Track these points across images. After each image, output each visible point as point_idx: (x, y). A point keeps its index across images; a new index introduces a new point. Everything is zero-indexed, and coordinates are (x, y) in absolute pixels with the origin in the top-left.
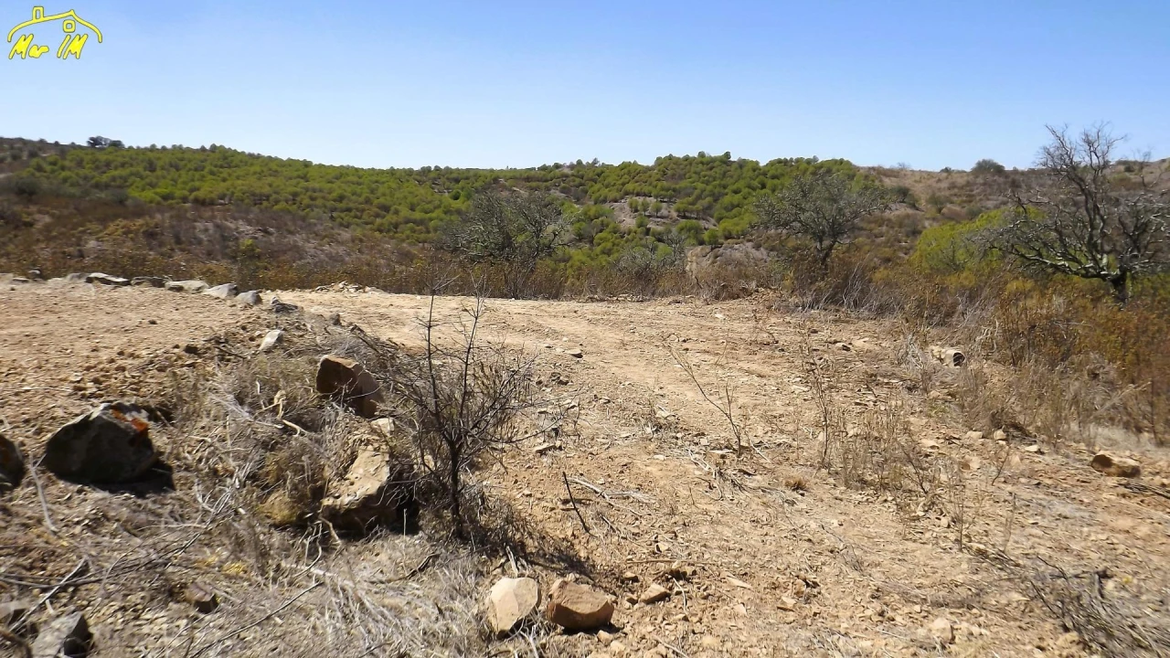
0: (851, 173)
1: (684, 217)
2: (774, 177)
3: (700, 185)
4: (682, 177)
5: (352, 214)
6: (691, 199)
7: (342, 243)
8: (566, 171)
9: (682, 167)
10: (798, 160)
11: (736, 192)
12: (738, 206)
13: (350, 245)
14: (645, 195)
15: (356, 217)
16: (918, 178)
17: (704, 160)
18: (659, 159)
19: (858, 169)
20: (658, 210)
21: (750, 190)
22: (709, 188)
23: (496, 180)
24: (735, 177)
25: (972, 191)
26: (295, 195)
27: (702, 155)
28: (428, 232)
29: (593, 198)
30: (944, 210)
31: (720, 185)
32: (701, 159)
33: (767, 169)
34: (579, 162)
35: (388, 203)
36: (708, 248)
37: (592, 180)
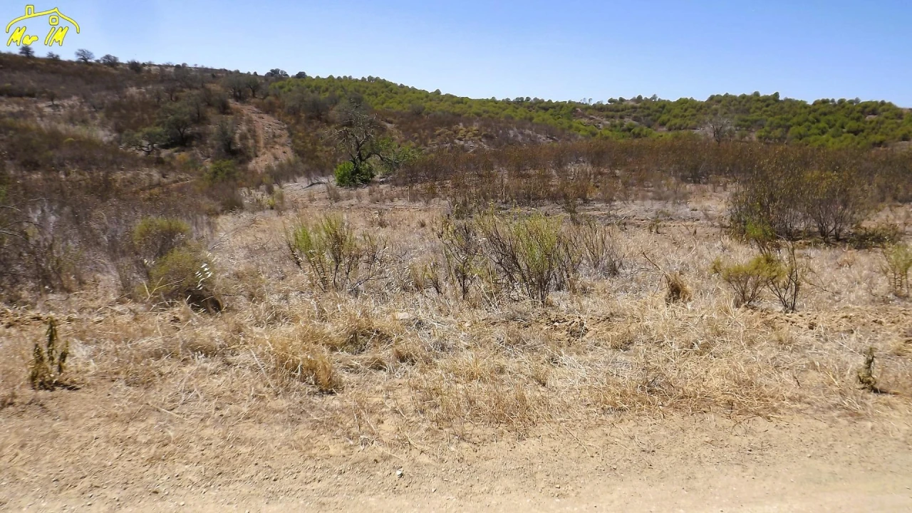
2: (824, 114)
9: (742, 103)
10: (841, 101)
11: (799, 124)
12: (805, 136)
17: (760, 98)
18: (711, 97)
21: (809, 124)
23: (574, 109)
24: (792, 113)
29: (668, 125)
31: (782, 119)
32: (756, 98)
34: (640, 97)
37: (657, 111)
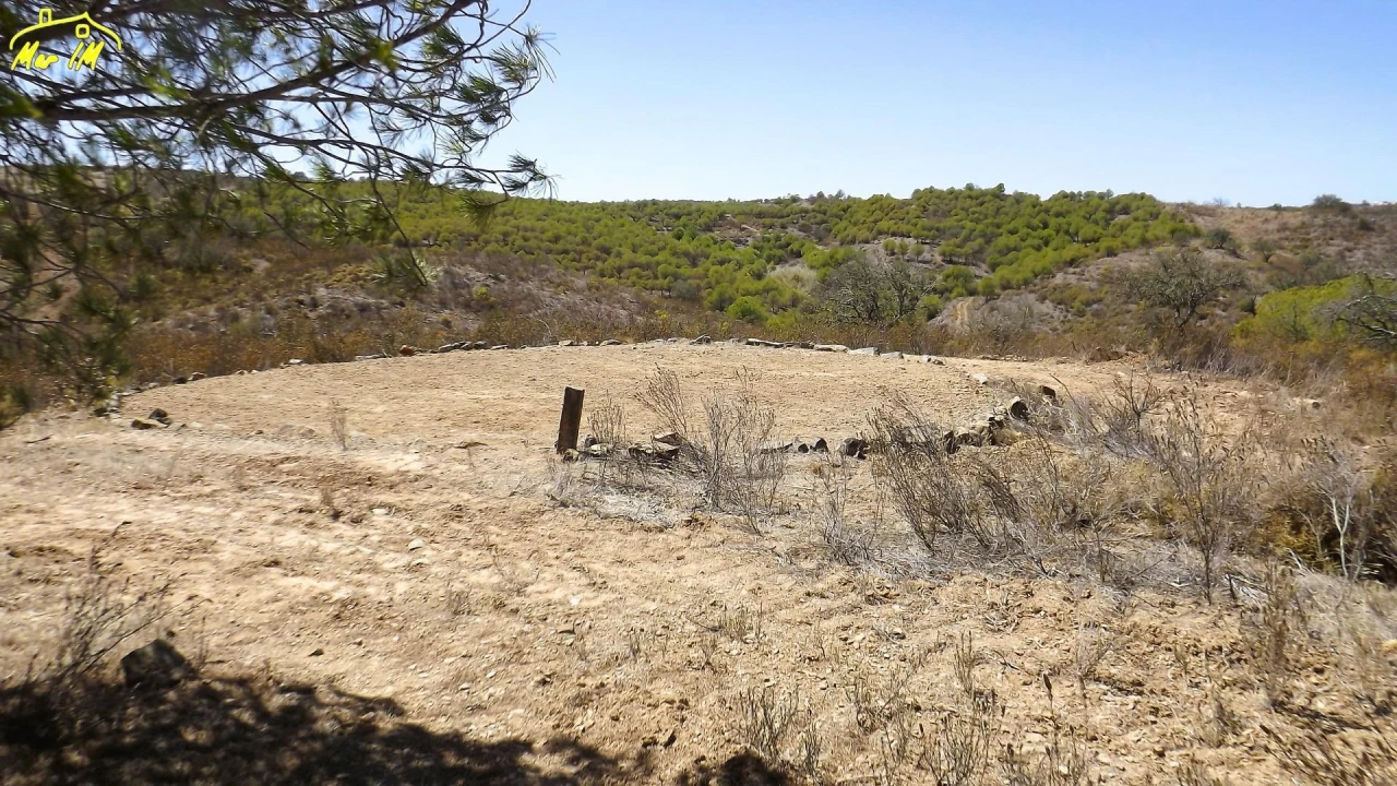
0: (1155, 210)
1: (950, 262)
2: (1058, 215)
3: (970, 225)
4: (947, 214)
5: (571, 256)
6: (958, 241)
7: (577, 291)
8: (806, 205)
9: (946, 201)
10: (1089, 195)
11: (1012, 232)
12: (1015, 249)
13: (587, 293)
14: (903, 235)
15: (574, 260)
16: (1238, 218)
17: (973, 194)
18: (917, 191)
19: (1164, 205)
20: (919, 253)
21: (1030, 230)
22: (980, 227)
23: (722, 216)
24: (1011, 214)
25: (1308, 234)
26: (506, 235)
27: (970, 187)
28: (656, 277)
29: (839, 237)
30: (1272, 259)
31: (992, 224)
32: (969, 192)
33: (1050, 205)
34: (821, 195)
35: (607, 244)
36: (981, 299)
37: (837, 216)
